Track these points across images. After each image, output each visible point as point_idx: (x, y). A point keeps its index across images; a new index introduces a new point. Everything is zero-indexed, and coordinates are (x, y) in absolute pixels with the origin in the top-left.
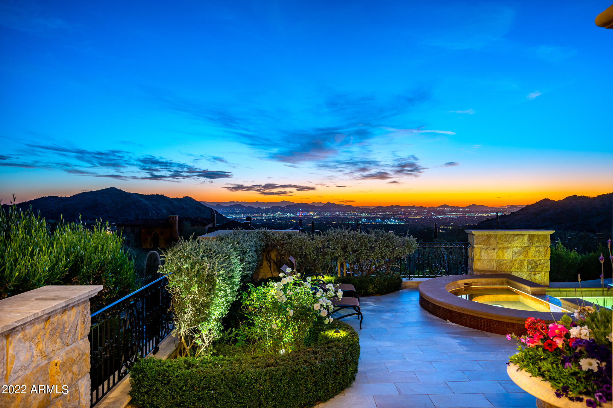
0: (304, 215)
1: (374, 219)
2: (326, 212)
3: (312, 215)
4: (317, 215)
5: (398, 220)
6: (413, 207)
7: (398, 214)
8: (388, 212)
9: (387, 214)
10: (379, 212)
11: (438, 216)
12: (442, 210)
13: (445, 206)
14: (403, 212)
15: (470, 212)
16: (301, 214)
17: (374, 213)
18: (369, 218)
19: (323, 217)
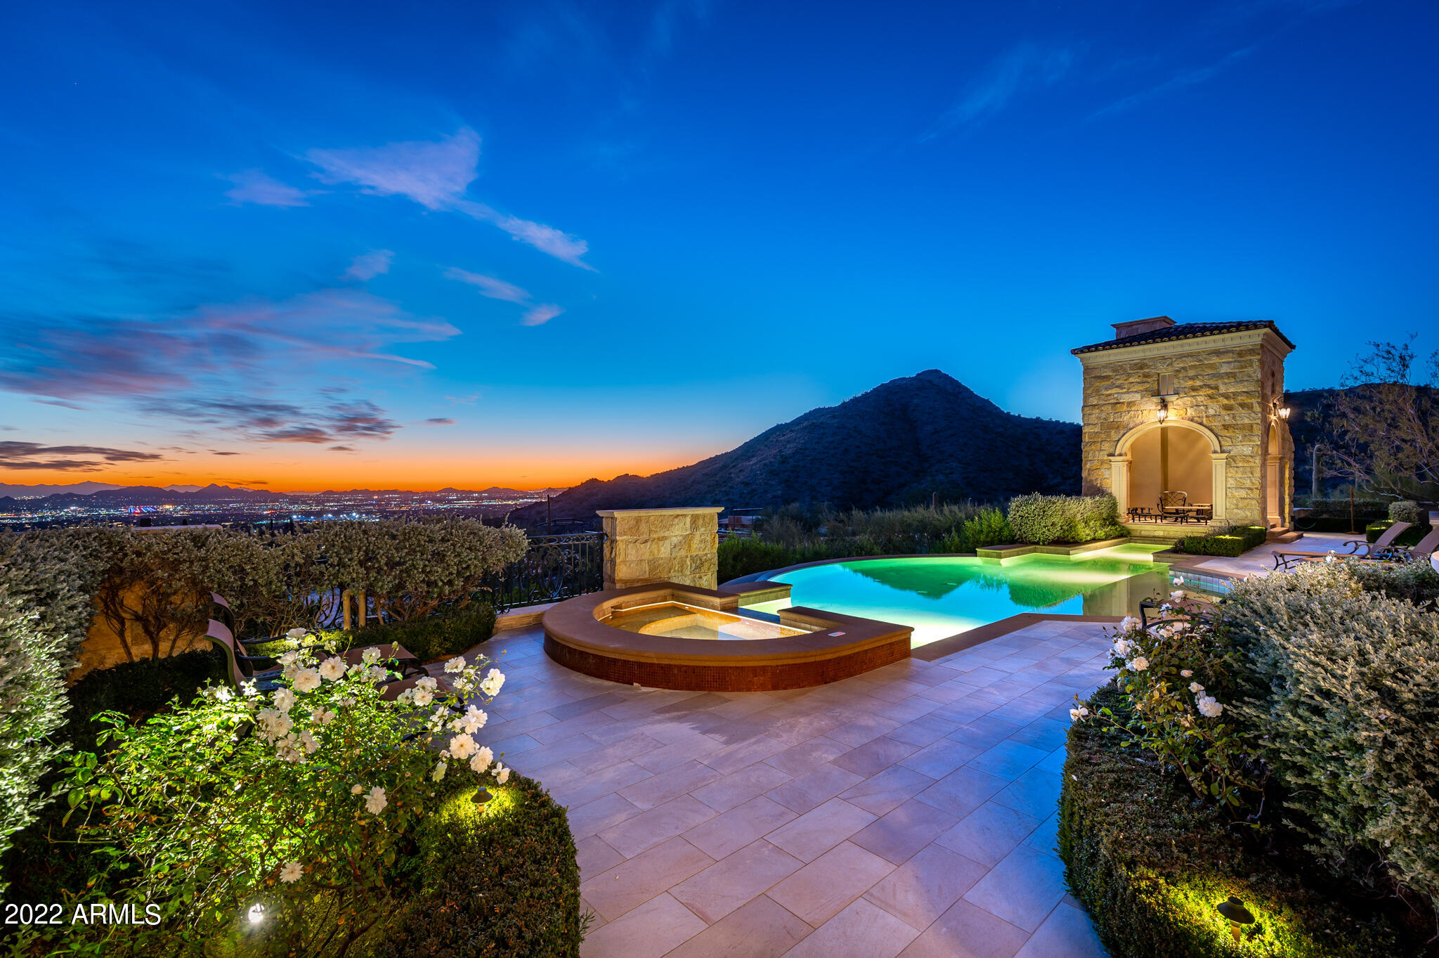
0: (149, 512)
1: (319, 514)
2: (205, 504)
3: (171, 512)
4: (184, 510)
5: (367, 514)
6: (395, 492)
7: (367, 505)
8: (347, 501)
9: (344, 505)
10: (329, 501)
11: (439, 506)
12: (445, 496)
13: (450, 490)
14: (376, 500)
15: (490, 498)
16: (140, 510)
17: (318, 504)
18: (307, 514)
19: (198, 515)
